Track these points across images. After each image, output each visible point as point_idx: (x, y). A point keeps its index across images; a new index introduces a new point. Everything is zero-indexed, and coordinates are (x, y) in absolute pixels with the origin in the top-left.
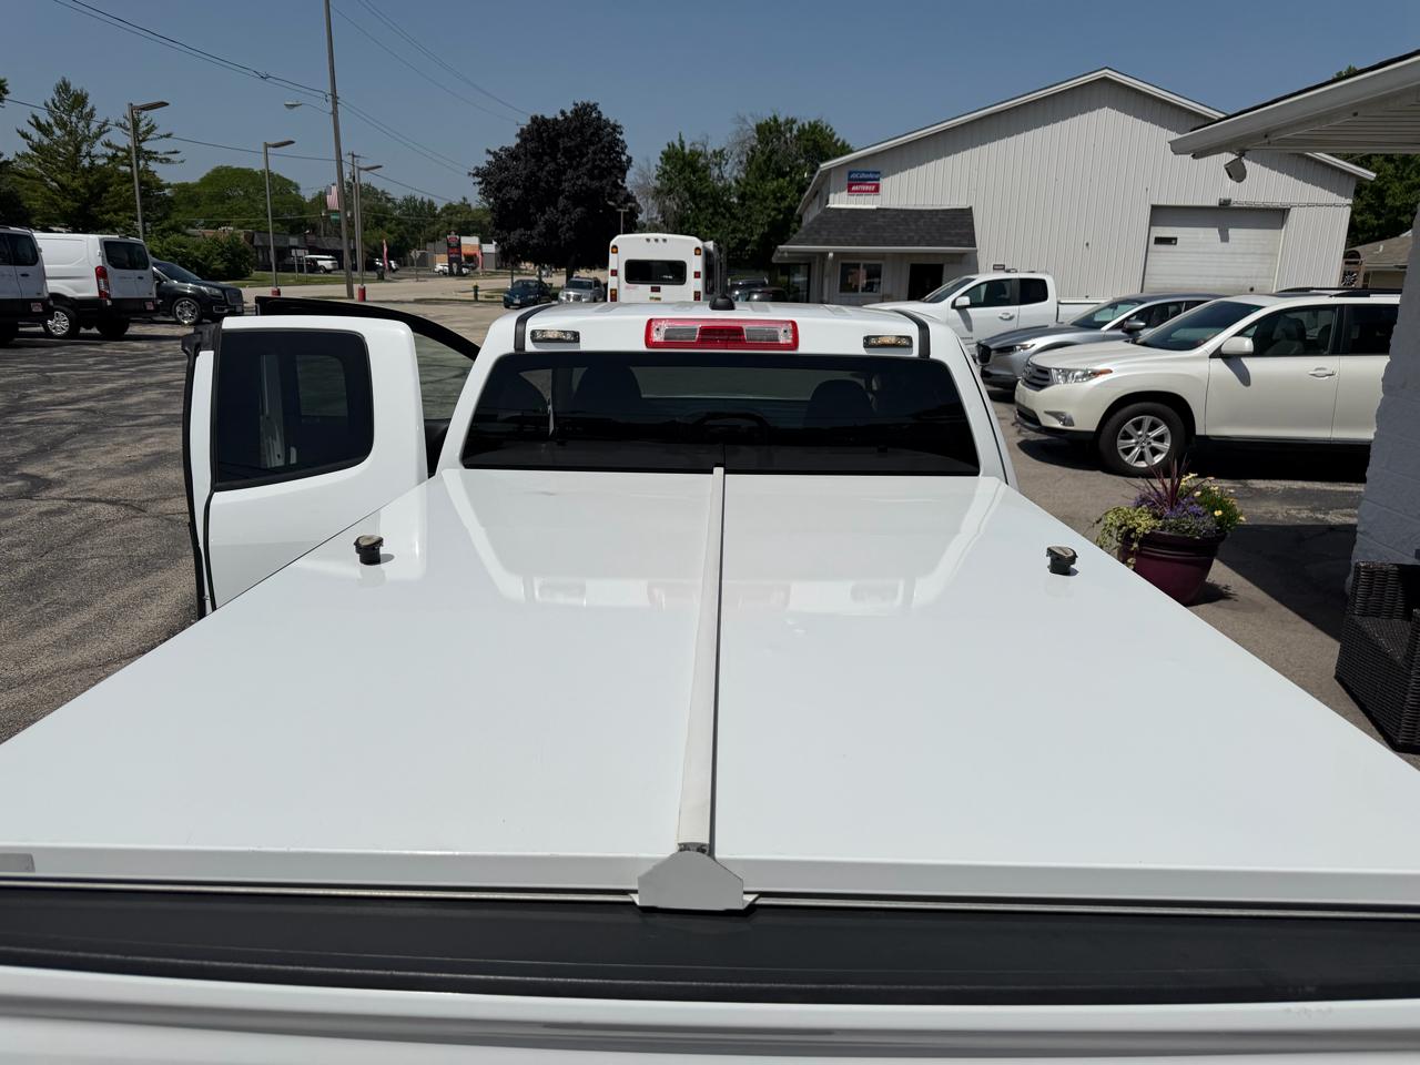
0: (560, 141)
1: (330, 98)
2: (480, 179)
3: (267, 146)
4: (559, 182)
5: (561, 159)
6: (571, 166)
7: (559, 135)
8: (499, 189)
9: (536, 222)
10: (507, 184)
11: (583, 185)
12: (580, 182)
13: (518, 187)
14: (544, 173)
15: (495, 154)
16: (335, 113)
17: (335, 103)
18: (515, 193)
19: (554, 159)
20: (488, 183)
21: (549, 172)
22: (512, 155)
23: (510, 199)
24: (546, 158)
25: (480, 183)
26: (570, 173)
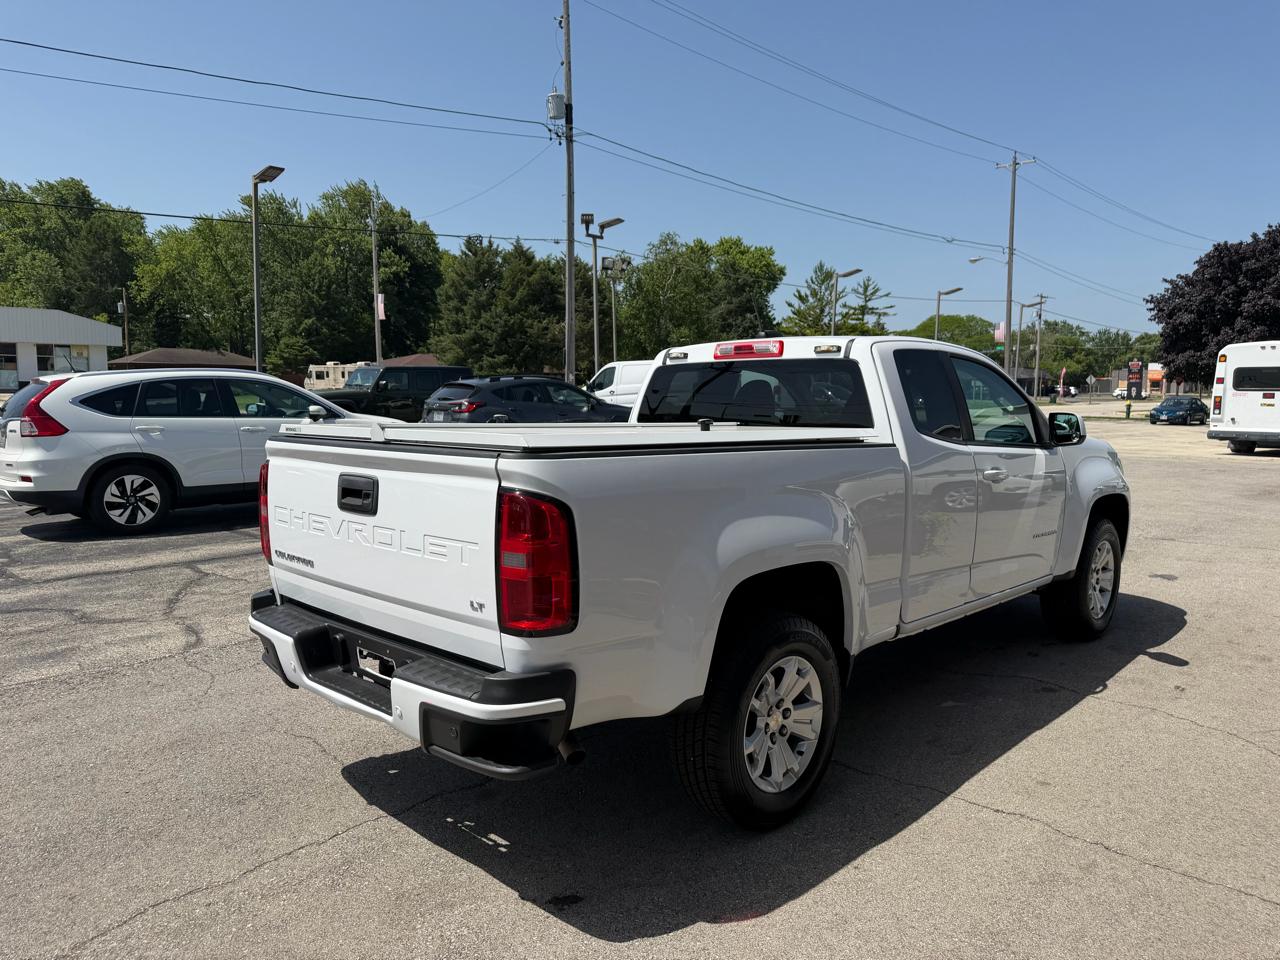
0: (1244, 265)
1: (1007, 250)
2: (1152, 306)
3: (940, 294)
4: (1238, 304)
5: (1242, 281)
6: (1254, 288)
7: (1243, 259)
8: (1170, 315)
9: (1206, 344)
10: (1180, 310)
11: (1265, 304)
12: (1262, 302)
13: (1192, 312)
14: (1222, 297)
15: (1171, 282)
16: (1010, 263)
17: (1011, 254)
18: (1186, 318)
19: (1234, 282)
20: (1160, 310)
21: (1227, 296)
22: (1188, 281)
23: (1181, 324)
24: (1225, 282)
25: (1151, 310)
26: (1251, 294)
